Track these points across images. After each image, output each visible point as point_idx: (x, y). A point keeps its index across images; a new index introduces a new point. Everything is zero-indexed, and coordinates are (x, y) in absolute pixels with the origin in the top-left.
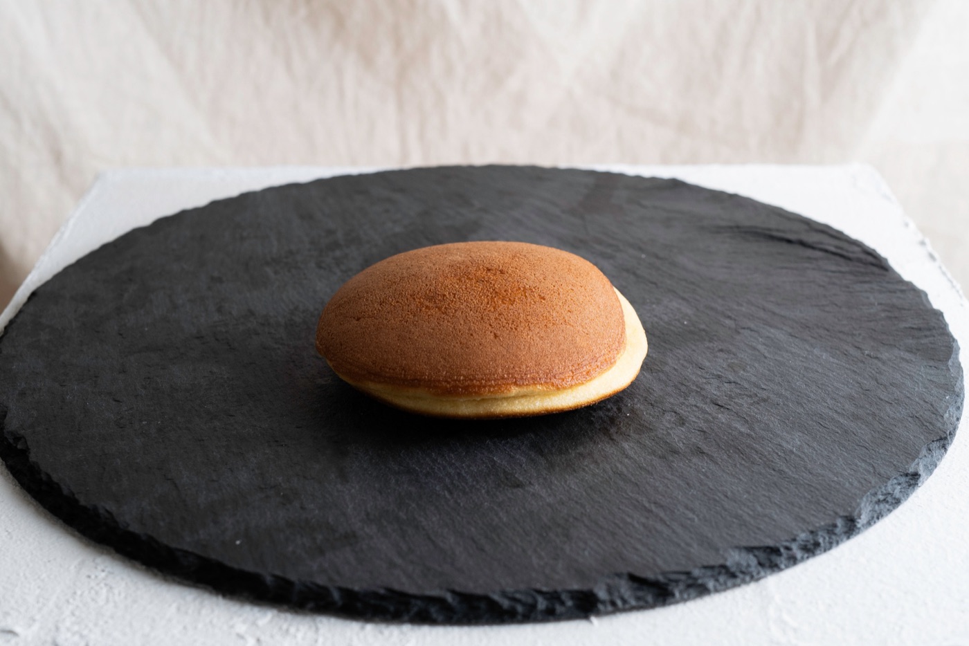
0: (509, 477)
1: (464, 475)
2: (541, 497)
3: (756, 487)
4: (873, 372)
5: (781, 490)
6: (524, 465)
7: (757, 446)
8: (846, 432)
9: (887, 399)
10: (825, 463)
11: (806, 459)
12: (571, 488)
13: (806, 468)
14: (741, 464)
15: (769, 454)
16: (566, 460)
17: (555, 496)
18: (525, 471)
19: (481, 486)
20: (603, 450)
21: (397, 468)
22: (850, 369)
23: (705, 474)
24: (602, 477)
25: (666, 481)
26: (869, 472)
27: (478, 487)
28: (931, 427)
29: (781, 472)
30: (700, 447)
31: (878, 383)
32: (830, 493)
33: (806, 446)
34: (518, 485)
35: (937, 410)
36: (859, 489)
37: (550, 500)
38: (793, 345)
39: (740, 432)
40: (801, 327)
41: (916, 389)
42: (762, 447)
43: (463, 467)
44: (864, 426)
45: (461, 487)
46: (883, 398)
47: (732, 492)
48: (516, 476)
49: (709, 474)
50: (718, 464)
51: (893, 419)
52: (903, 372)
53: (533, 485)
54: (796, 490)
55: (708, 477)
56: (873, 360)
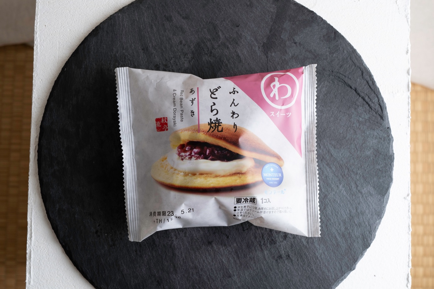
0: (227, 271)
1: (213, 270)
2: (237, 283)
3: (303, 278)
4: (357, 203)
5: (310, 280)
6: (232, 264)
7: (308, 254)
8: (338, 245)
9: (356, 223)
10: (327, 264)
11: (321, 262)
12: (246, 278)
13: (320, 267)
14: (300, 265)
15: (310, 259)
16: (246, 261)
17: (241, 282)
18: (232, 267)
19: (218, 277)
20: (258, 256)
21: (192, 265)
22: (349, 201)
23: (288, 271)
24: (256, 272)
25: (276, 274)
26: (339, 269)
27: (217, 277)
28: (366, 242)
29: (312, 270)
30: (289, 254)
31: (357, 211)
32: (324, 282)
33: (323, 254)
34: (230, 277)
35: (371, 231)
36: (334, 280)
37: (239, 285)
38: (333, 182)
39: (304, 245)
40: (339, 167)
41: (369, 216)
42: (309, 254)
43: (213, 265)
44: (344, 242)
45: (212, 277)
46: (355, 222)
47: (295, 282)
48: (230, 271)
49: (289, 271)
50: (293, 264)
51: (356, 236)
52: (367, 203)
53: (234, 276)
54: (314, 280)
55: (289, 272)
56: (359, 193)
